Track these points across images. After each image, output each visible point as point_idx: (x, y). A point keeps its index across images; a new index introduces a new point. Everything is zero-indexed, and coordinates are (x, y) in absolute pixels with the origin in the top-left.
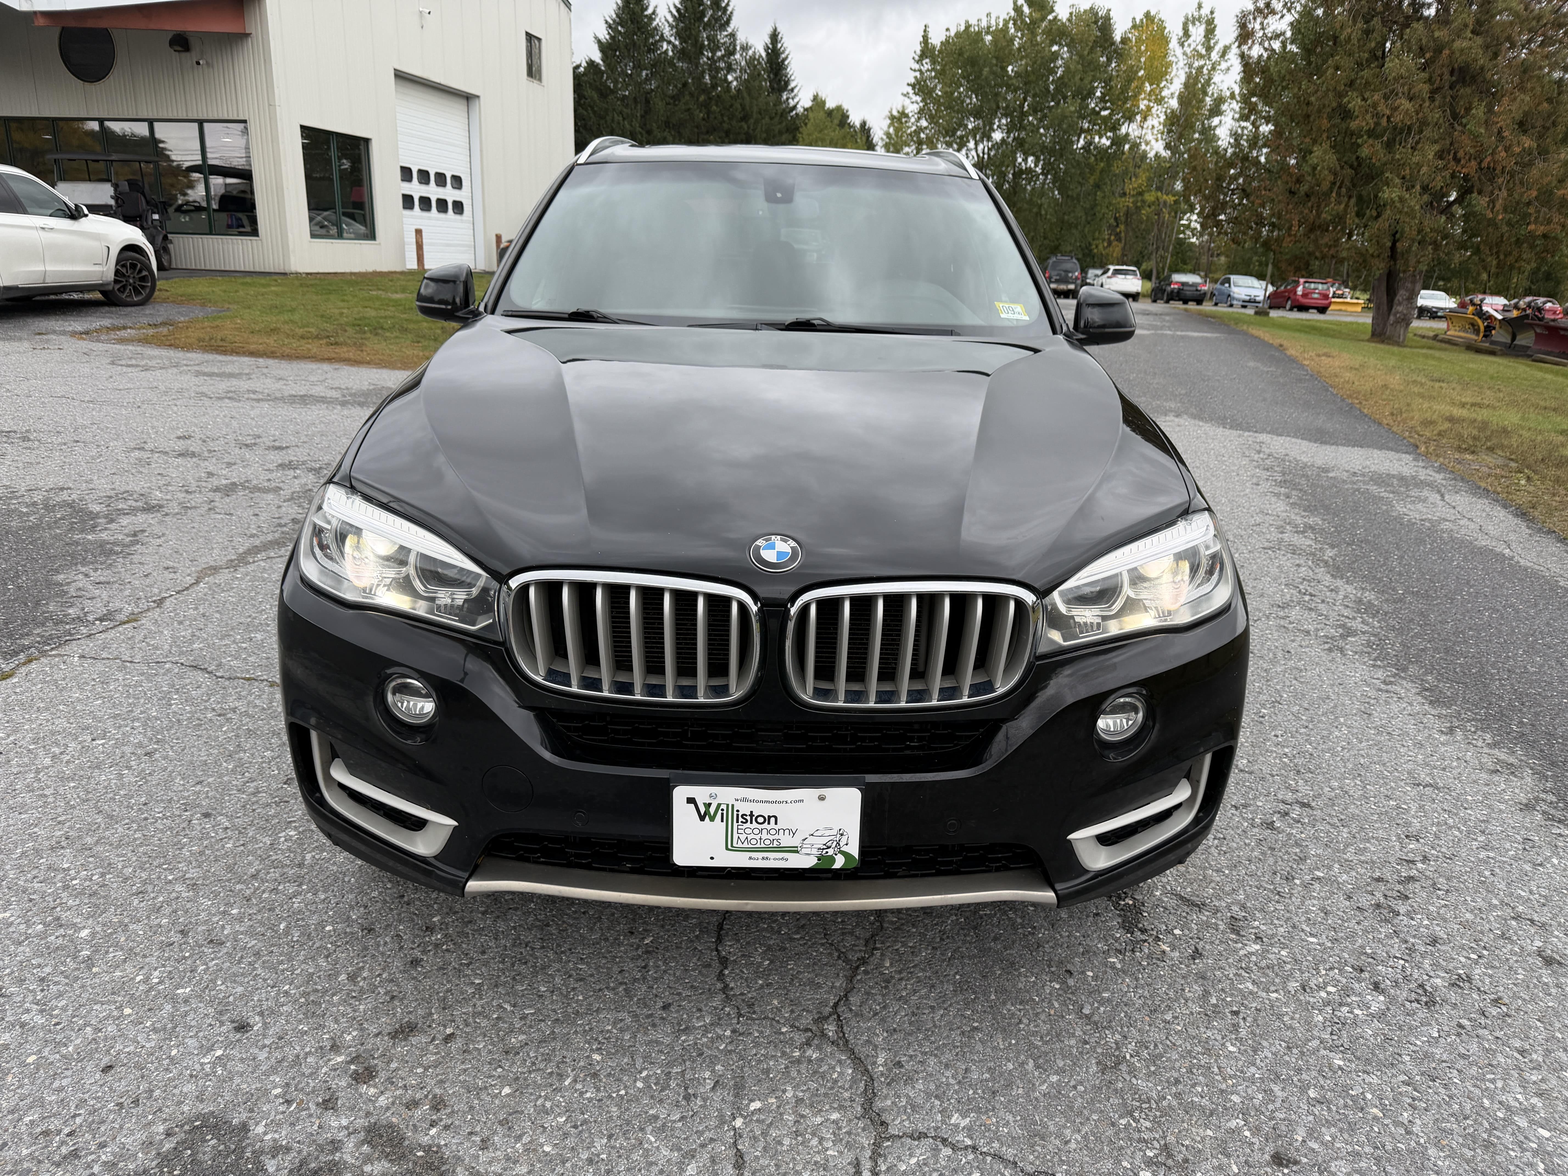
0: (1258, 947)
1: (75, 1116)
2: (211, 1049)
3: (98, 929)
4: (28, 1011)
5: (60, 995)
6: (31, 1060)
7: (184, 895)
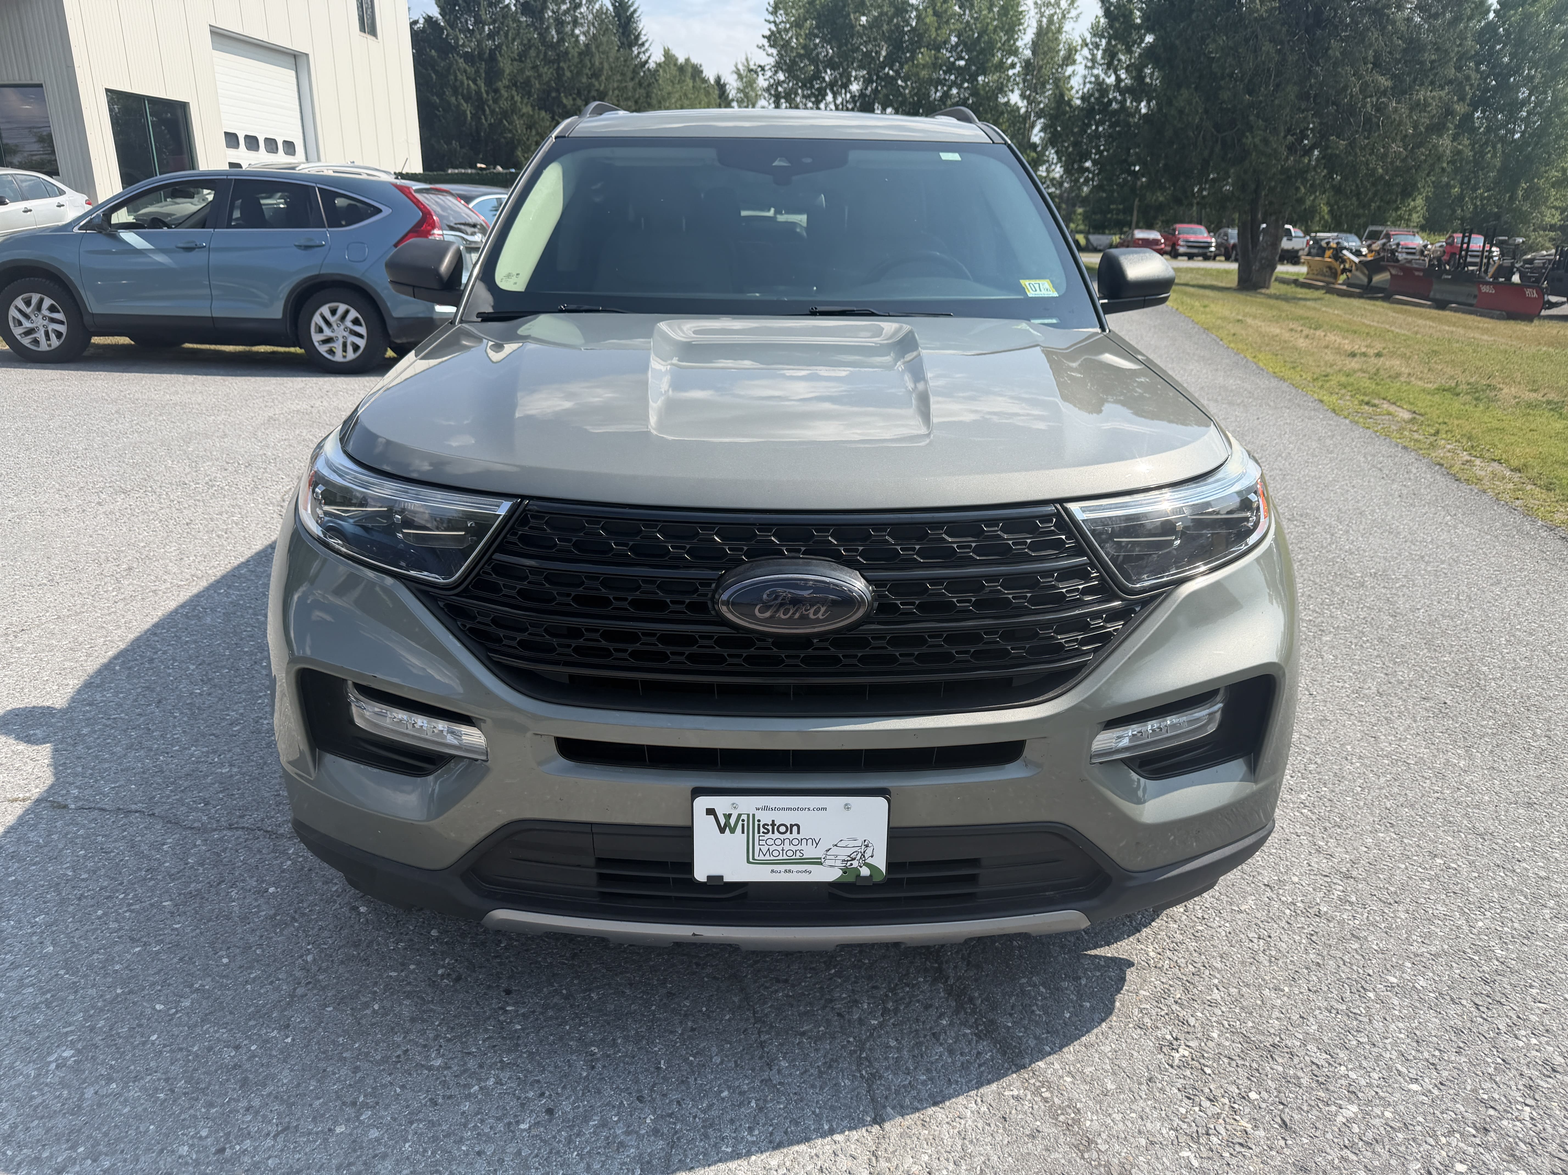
0: (1354, 1108)
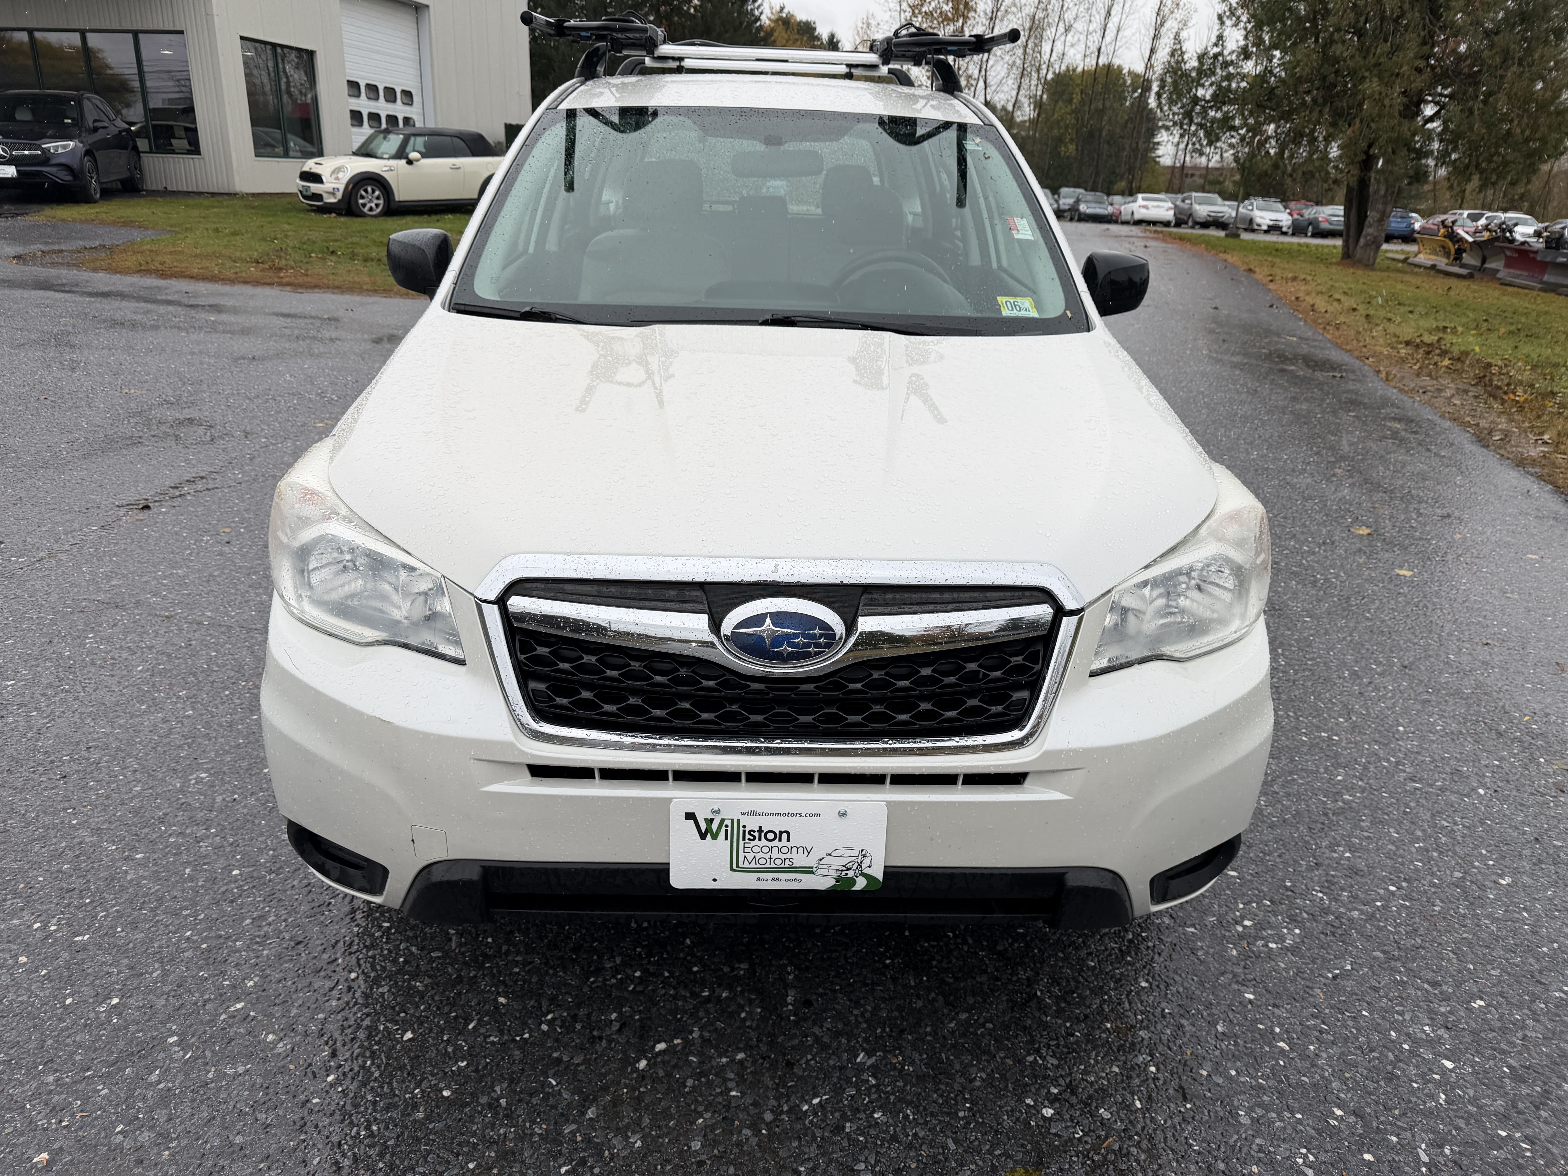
7: (87, 840)
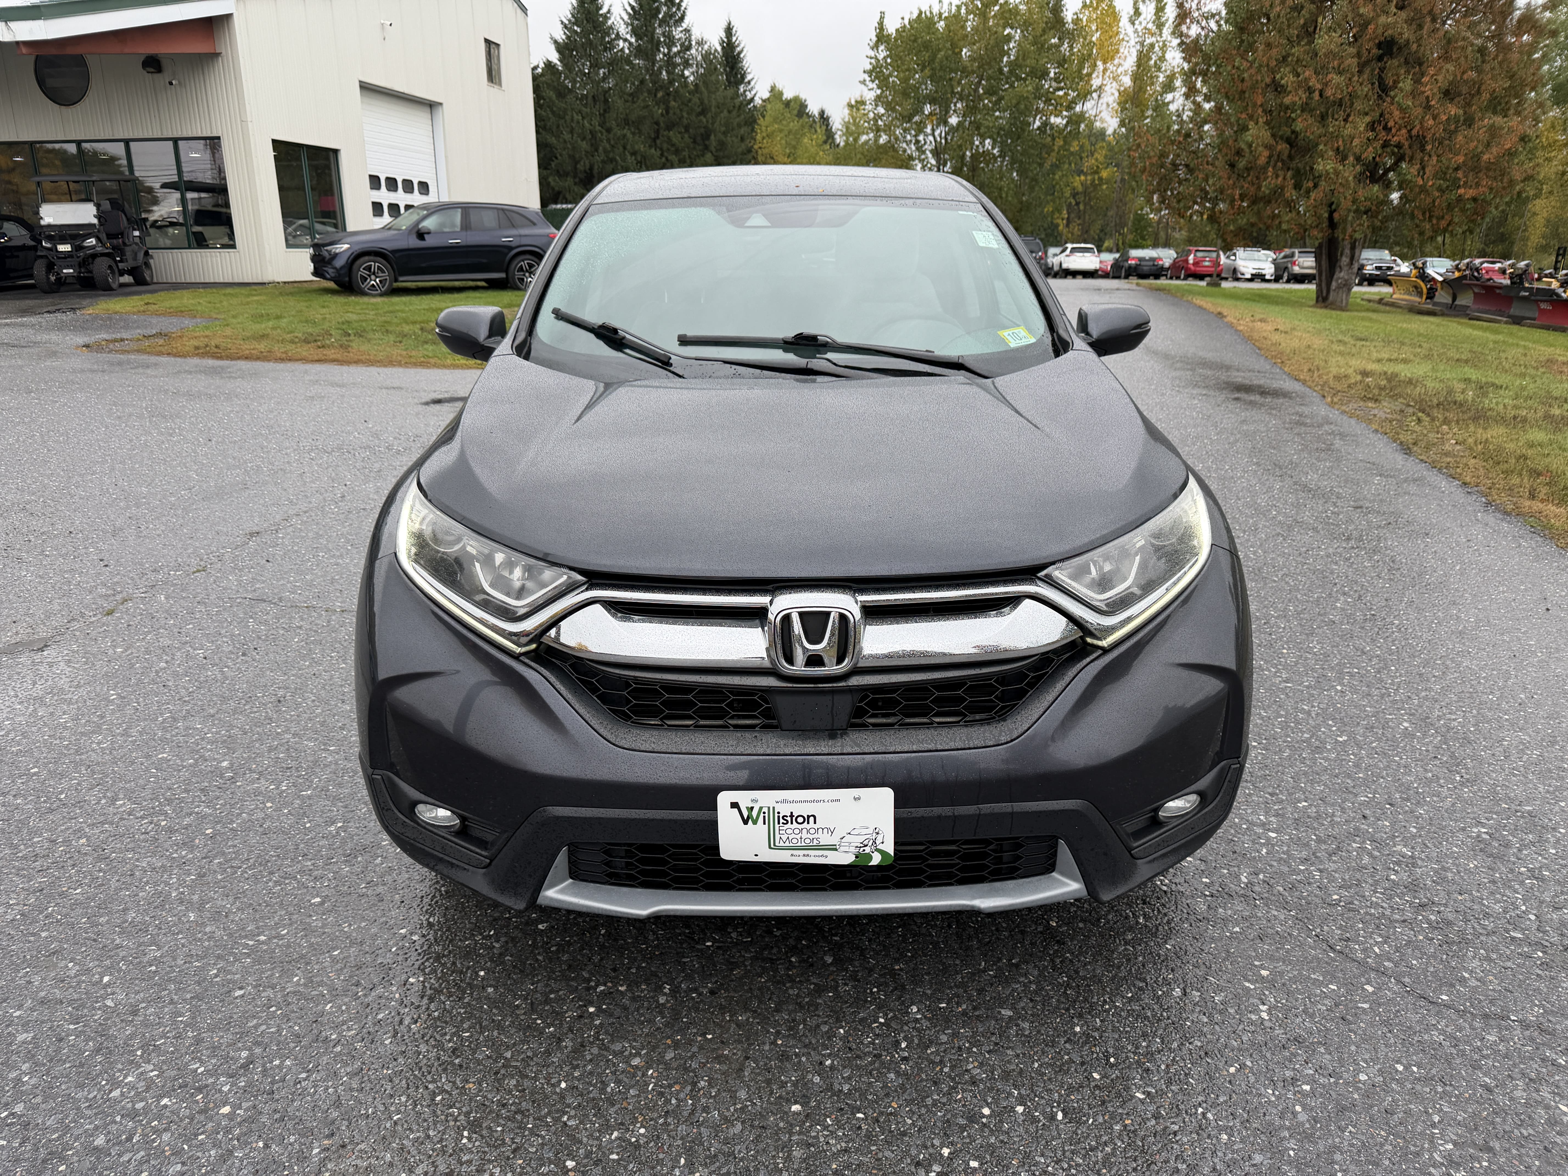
1: (248, 860)
2: (333, 823)
3: (235, 760)
4: (198, 806)
5: (218, 798)
6: (208, 832)
